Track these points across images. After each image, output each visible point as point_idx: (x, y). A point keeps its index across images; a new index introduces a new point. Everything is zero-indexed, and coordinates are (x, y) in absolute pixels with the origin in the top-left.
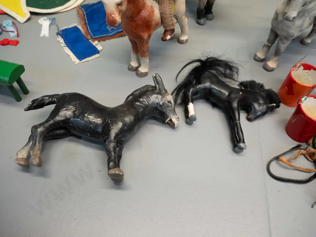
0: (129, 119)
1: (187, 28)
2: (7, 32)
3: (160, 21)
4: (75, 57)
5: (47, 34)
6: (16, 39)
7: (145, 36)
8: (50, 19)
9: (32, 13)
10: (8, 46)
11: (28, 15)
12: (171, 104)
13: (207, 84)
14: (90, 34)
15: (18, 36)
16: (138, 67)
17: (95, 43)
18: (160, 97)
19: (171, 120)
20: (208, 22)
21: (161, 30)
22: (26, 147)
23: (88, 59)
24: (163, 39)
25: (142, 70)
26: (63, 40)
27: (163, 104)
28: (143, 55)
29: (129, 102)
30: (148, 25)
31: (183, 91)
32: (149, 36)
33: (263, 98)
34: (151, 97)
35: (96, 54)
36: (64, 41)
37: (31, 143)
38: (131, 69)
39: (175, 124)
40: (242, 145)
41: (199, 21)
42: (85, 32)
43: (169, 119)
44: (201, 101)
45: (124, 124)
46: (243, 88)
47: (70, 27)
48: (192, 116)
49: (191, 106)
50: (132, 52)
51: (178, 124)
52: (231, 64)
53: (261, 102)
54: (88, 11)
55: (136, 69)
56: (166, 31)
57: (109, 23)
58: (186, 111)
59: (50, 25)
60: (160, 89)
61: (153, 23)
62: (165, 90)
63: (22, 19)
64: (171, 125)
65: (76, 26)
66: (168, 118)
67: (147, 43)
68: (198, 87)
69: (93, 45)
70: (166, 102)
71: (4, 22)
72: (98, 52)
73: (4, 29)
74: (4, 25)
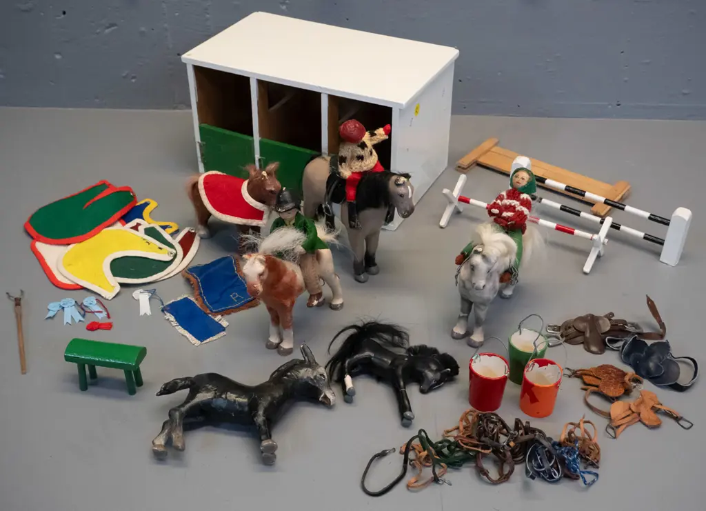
0: (278, 393)
1: (340, 290)
2: (93, 312)
3: (304, 285)
4: (194, 338)
5: (149, 313)
6: (108, 321)
7: (288, 303)
8: (149, 291)
9: (122, 285)
10: (99, 330)
11: (118, 288)
12: (324, 377)
13: (367, 353)
14: (208, 307)
15: (109, 316)
16: (279, 343)
17: (218, 318)
18: (310, 370)
19: (325, 397)
20: (371, 277)
21: (306, 294)
22: (162, 435)
23: (211, 339)
24: (309, 305)
25: (286, 345)
26: (173, 317)
27: (315, 377)
28: (285, 327)
29: (275, 378)
30: (290, 291)
31: (339, 365)
32: (293, 303)
33: (436, 363)
34: (301, 371)
35: (221, 332)
36: (176, 318)
37: (167, 430)
38: (270, 346)
39: (331, 400)
40: (408, 413)
41: (358, 277)
42: (201, 306)
43: (323, 395)
44: (363, 376)
45: (273, 398)
46: (412, 355)
47: (179, 299)
48: (349, 389)
49: (348, 379)
50: (271, 325)
51: (334, 401)
52: (399, 329)
53: (434, 367)
54: (203, 276)
55: (277, 346)
56: (311, 296)
57: (251, 293)
58: (344, 386)
59: (150, 299)
60: (309, 361)
61: (297, 288)
62: (316, 363)
63: (108, 294)
64: (326, 404)
65: (186, 298)
66: (321, 394)
67: (291, 311)
68: (355, 357)
69: (214, 321)
70: (318, 375)
71: (86, 299)
72: (224, 329)
73: (86, 309)
74: (85, 303)
